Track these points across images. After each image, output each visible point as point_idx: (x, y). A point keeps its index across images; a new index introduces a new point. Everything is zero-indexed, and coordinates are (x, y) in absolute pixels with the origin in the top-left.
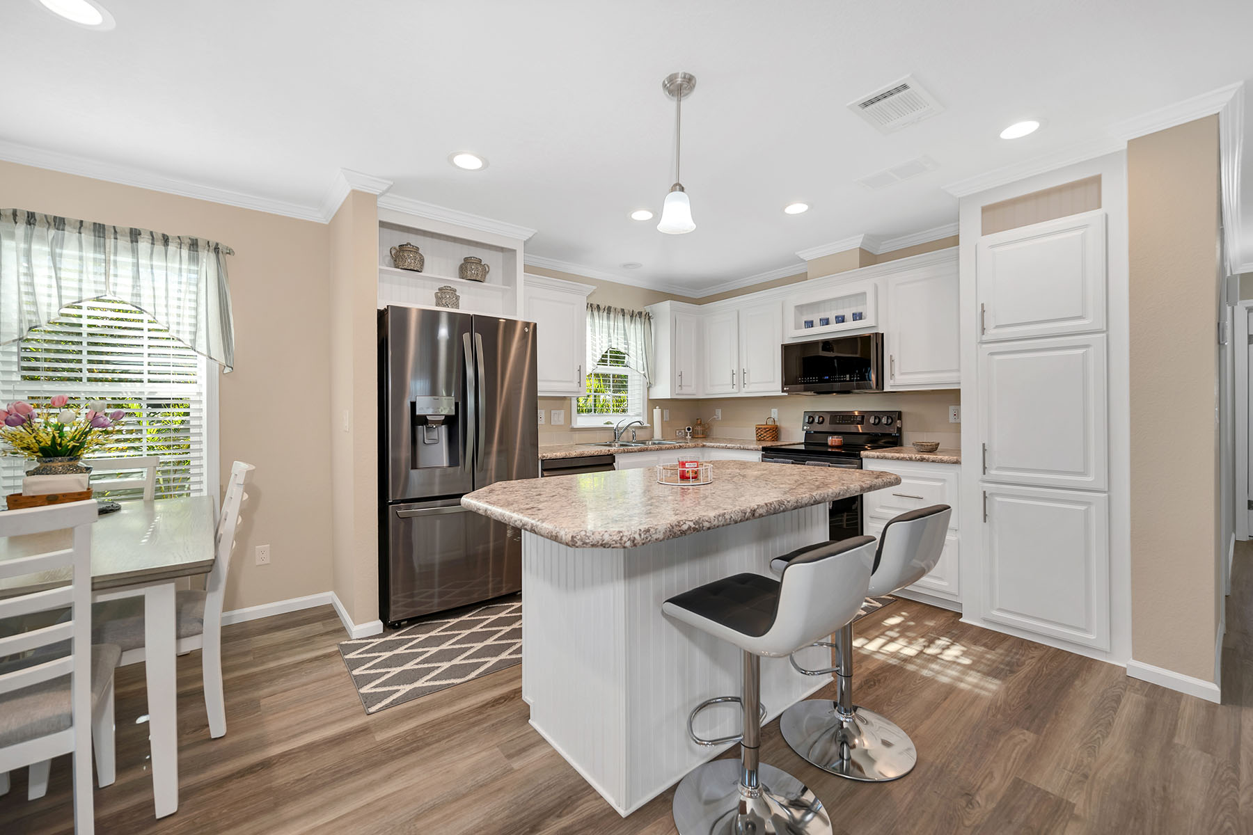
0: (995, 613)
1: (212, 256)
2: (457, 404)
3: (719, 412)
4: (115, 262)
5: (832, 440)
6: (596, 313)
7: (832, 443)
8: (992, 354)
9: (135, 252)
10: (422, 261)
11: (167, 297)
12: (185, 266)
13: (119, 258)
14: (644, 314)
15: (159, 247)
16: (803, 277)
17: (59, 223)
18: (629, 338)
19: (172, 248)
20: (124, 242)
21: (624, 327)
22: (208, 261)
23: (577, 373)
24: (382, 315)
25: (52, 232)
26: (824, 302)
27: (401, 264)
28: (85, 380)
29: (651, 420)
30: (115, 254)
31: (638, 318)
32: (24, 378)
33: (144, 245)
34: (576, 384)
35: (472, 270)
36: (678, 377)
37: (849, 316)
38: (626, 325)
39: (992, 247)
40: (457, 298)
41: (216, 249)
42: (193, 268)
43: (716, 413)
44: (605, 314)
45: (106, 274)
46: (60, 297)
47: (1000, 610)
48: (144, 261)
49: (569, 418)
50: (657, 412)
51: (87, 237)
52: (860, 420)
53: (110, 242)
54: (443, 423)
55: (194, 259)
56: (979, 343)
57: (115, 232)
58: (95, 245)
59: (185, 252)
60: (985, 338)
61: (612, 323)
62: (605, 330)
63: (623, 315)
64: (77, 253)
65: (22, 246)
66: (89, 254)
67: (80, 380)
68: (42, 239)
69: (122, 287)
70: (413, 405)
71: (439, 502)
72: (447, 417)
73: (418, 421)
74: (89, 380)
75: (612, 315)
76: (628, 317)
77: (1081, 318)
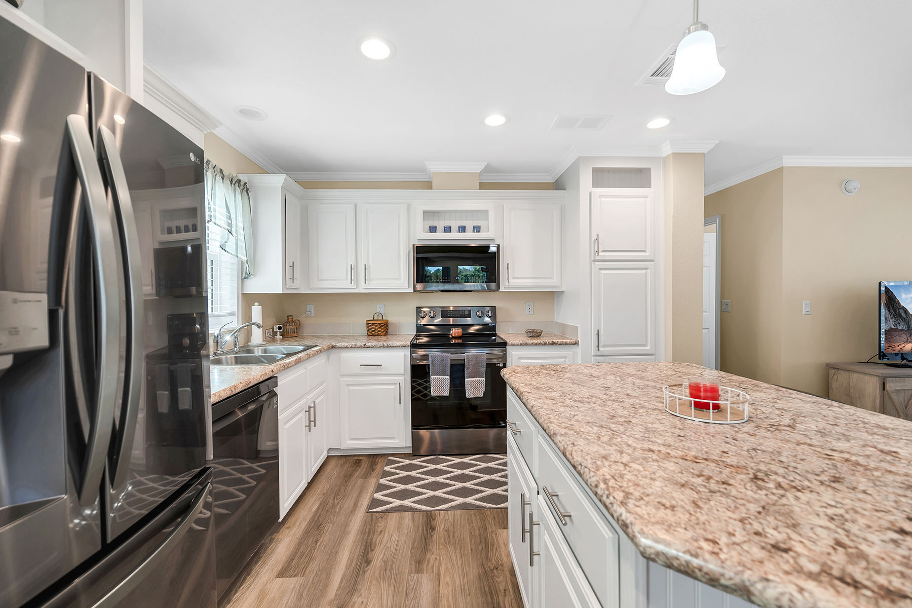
3: (311, 308)
5: (455, 332)
7: (455, 334)
8: (600, 269)
26: (450, 212)
36: (289, 268)
37: (455, 228)
39: (601, 196)
43: (308, 309)
52: (467, 313)
56: (593, 261)
60: (597, 258)
77: (644, 251)
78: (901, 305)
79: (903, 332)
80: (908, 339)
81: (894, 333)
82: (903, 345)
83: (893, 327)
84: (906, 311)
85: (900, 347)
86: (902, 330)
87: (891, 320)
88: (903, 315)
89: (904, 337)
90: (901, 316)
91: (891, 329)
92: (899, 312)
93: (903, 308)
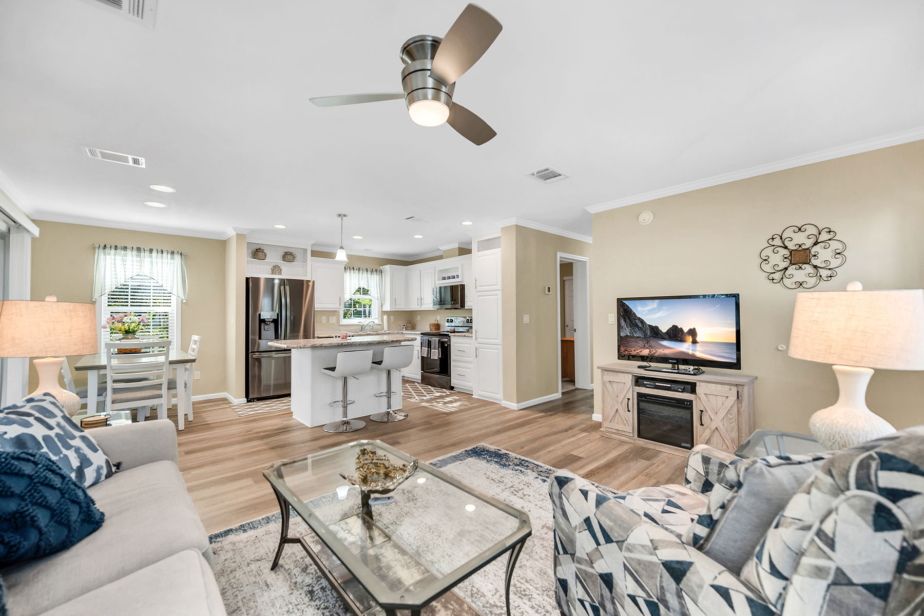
0: (480, 392)
1: (179, 256)
2: (278, 314)
4: (144, 261)
6: (352, 271)
8: (479, 296)
9: (151, 257)
10: (266, 255)
11: (162, 273)
12: (169, 261)
13: (145, 259)
14: (378, 270)
15: (160, 254)
16: (440, 257)
17: (125, 248)
18: (371, 281)
19: (165, 254)
20: (147, 253)
21: (367, 278)
22: (177, 258)
23: (339, 300)
24: (247, 279)
25: (123, 252)
27: (256, 257)
28: (129, 305)
29: (382, 321)
30: (144, 258)
31: (375, 273)
32: (108, 305)
33: (154, 254)
34: (338, 305)
35: (288, 256)
36: (394, 301)
38: (369, 277)
40: (281, 270)
41: (181, 254)
42: (172, 261)
44: (357, 271)
45: (141, 266)
46: (125, 275)
47: (481, 391)
48: (154, 260)
49: (339, 321)
50: (385, 317)
51: (135, 252)
53: (142, 254)
54: (272, 322)
55: (172, 258)
56: (476, 292)
57: (144, 250)
58: (137, 255)
59: (169, 256)
60: (477, 290)
61: (361, 275)
62: (357, 278)
63: (367, 271)
64: (131, 258)
65: (113, 257)
66: (135, 258)
67: (127, 306)
68: (120, 254)
69: (146, 270)
70: (260, 315)
71: (274, 353)
72: (273, 319)
73: (262, 321)
74: (131, 306)
75: (361, 272)
76: (369, 272)
77: (496, 285)
78: (637, 316)
79: (639, 339)
80: (644, 345)
81: (629, 339)
82: (640, 350)
83: (629, 334)
84: (642, 322)
85: (637, 351)
86: (638, 337)
87: (627, 328)
88: (640, 325)
89: (641, 343)
90: (637, 326)
91: (627, 336)
92: (636, 322)
93: (639, 319)
